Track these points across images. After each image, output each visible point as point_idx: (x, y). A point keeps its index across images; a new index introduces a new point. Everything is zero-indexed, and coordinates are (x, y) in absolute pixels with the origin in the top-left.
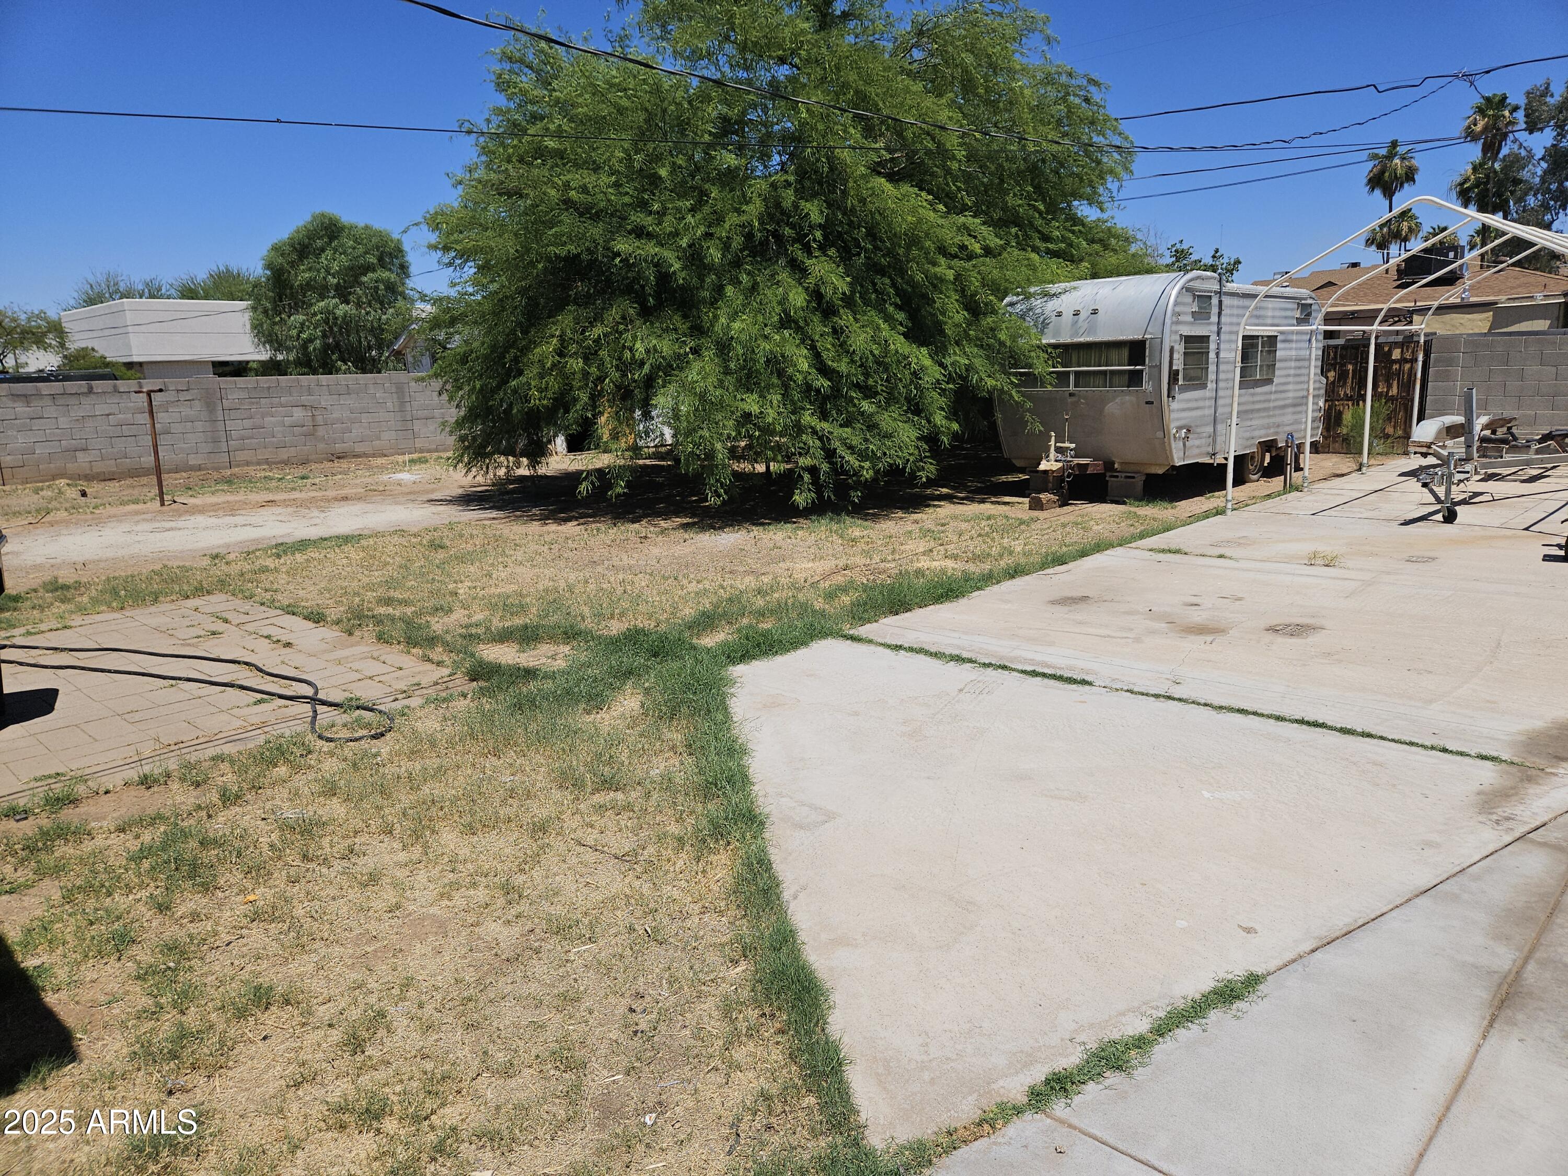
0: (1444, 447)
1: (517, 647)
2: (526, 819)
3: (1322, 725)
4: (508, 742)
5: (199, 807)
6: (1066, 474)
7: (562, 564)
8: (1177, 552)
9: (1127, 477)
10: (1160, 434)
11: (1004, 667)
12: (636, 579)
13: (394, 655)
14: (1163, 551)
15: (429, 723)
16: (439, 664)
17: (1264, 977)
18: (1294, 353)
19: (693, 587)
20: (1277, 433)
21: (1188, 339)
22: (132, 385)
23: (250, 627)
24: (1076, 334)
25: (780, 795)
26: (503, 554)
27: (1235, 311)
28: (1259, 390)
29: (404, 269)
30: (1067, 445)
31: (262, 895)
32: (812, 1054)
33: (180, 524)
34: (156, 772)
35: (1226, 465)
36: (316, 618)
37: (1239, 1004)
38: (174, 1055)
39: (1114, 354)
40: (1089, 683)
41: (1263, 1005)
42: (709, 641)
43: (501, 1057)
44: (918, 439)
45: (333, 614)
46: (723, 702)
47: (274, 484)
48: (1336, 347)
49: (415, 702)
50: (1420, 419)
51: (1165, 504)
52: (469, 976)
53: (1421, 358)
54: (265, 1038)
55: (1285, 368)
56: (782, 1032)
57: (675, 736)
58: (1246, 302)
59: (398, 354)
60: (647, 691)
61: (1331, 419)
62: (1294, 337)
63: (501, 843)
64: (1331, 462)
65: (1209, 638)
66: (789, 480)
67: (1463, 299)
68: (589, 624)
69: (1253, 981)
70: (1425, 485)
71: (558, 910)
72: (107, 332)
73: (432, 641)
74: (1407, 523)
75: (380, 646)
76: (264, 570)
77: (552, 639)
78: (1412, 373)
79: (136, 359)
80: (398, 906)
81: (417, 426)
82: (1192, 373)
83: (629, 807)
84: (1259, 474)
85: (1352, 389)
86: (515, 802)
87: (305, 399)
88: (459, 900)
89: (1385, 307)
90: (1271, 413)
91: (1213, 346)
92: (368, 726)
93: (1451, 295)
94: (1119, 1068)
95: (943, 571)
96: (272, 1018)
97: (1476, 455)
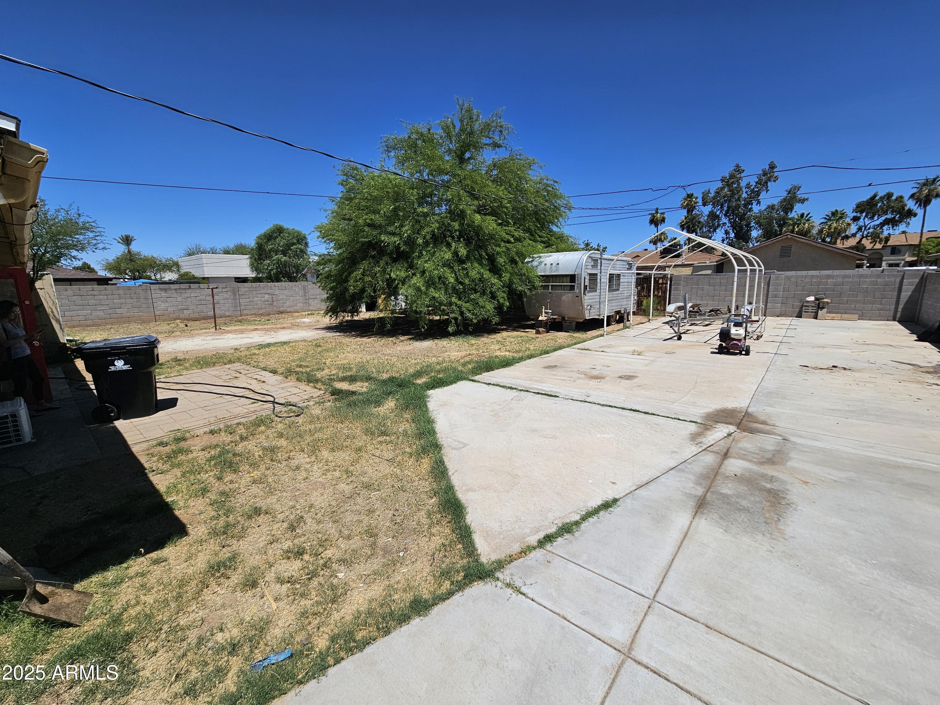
0: (677, 314)
1: (348, 383)
2: (353, 446)
3: (638, 411)
4: (346, 418)
5: (232, 442)
6: (548, 321)
7: (365, 352)
8: (588, 350)
9: (570, 323)
10: (581, 308)
11: (527, 391)
12: (392, 358)
13: (303, 386)
14: (583, 349)
15: (316, 411)
16: (320, 389)
17: (619, 499)
18: (626, 280)
19: (413, 361)
20: (621, 308)
21: (590, 275)
22: (206, 286)
23: (249, 375)
24: (551, 272)
25: (447, 438)
26: (343, 349)
27: (606, 265)
28: (615, 293)
29: (306, 244)
30: (549, 311)
31: (256, 474)
32: (460, 529)
33: (222, 337)
34: (216, 429)
35: (604, 319)
36: (274, 372)
37: (610, 509)
38: (225, 533)
39: (565, 279)
40: (558, 397)
41: (619, 509)
42: (419, 381)
43: (346, 532)
44: (494, 308)
45: (280, 370)
46: (425, 404)
47: (257, 322)
48: (640, 278)
49: (311, 403)
50: (669, 304)
51: (583, 333)
52: (334, 503)
53: (669, 283)
54: (259, 526)
55: (623, 285)
56: (449, 522)
57: (407, 416)
58: (610, 262)
59: (304, 275)
60: (397, 400)
61: (639, 304)
62: (626, 275)
63: (344, 455)
64: (639, 318)
65: (599, 381)
66: (447, 323)
67: (682, 263)
68: (375, 375)
69: (615, 501)
70: (671, 327)
71: (366, 479)
72: (195, 266)
73: (317, 381)
74: (665, 340)
75: (298, 382)
76: (255, 354)
77: (362, 380)
78: (666, 287)
79: (206, 276)
80: (307, 478)
81: (310, 301)
82: (592, 286)
83: (391, 442)
84: (615, 322)
85: (646, 293)
86: (349, 440)
87: (269, 291)
88: (329, 476)
89: (657, 265)
90: (619, 301)
91: (599, 277)
92: (294, 412)
93: (679, 261)
94: (569, 532)
95: (505, 356)
96: (261, 519)
97: (688, 317)
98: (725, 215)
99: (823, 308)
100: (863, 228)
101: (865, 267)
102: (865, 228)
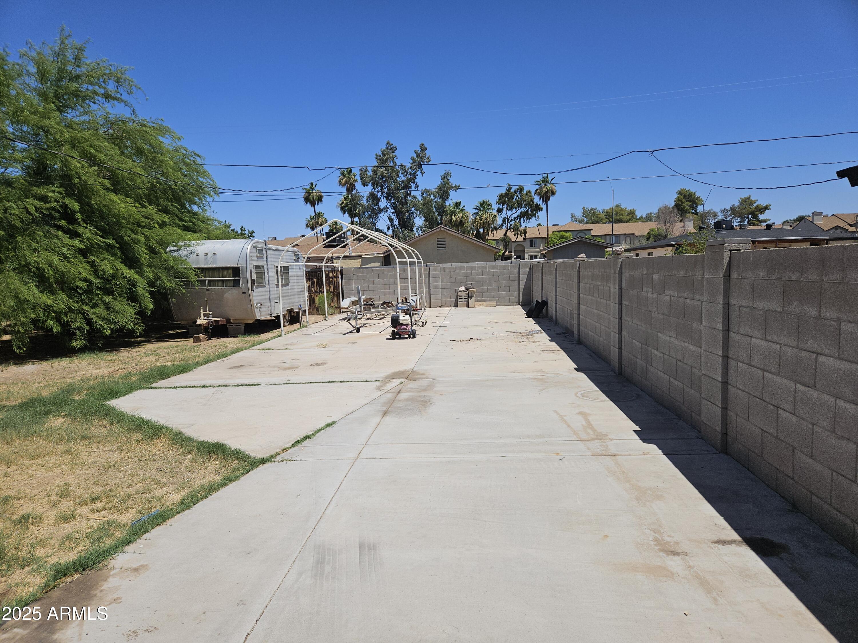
0: (352, 308)
6: (210, 325)
8: (269, 349)
9: (237, 325)
10: (250, 306)
14: (264, 350)
17: (336, 421)
18: (295, 273)
20: (293, 306)
21: (257, 267)
24: (207, 263)
27: (272, 256)
28: (284, 288)
30: (208, 312)
37: (331, 426)
39: (226, 273)
40: (259, 385)
41: (337, 425)
44: (135, 314)
46: (115, 409)
50: (343, 299)
51: (256, 336)
53: (340, 276)
55: (293, 280)
56: (216, 458)
58: (276, 253)
60: (65, 416)
61: (312, 301)
62: (295, 267)
64: (316, 317)
65: (294, 370)
67: (350, 254)
70: (348, 322)
74: (344, 334)
78: (337, 283)
82: (260, 281)
84: (288, 323)
85: (317, 288)
89: (327, 255)
90: (290, 297)
91: (266, 270)
93: (346, 253)
94: (310, 438)
95: (171, 365)
97: (363, 310)
98: (387, 198)
99: (472, 297)
100: (507, 220)
101: (513, 258)
102: (508, 220)
